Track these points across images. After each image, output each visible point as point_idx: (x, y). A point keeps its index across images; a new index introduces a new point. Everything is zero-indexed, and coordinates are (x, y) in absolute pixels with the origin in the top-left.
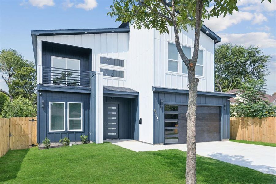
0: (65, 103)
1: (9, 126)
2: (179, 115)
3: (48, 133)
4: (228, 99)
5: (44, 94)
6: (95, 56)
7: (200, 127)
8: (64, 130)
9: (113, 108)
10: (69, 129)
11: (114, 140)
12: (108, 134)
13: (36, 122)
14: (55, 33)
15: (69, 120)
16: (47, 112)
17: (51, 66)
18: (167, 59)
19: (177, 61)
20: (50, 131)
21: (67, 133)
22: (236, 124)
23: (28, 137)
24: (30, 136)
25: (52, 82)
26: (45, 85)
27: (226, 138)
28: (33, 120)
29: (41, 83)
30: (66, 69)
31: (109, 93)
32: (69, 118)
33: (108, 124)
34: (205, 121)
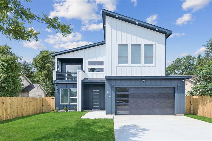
0: (68, 89)
1: (43, 101)
2: (129, 95)
3: (60, 105)
4: (183, 81)
5: (58, 85)
6: (85, 62)
7: (150, 104)
8: (68, 104)
9: (97, 91)
10: (71, 103)
11: (96, 110)
12: (94, 106)
13: (54, 99)
14: (62, 53)
15: (71, 98)
16: (59, 94)
17: (66, 70)
18: (118, 56)
19: (127, 56)
20: (61, 104)
21: (69, 105)
22: (198, 101)
23: (51, 106)
24: (52, 106)
25: (67, 78)
26: (57, 80)
27: (181, 113)
28: (53, 98)
29: (55, 79)
30: (74, 71)
31: (86, 82)
32: (71, 97)
33: (94, 100)
34: (156, 99)
